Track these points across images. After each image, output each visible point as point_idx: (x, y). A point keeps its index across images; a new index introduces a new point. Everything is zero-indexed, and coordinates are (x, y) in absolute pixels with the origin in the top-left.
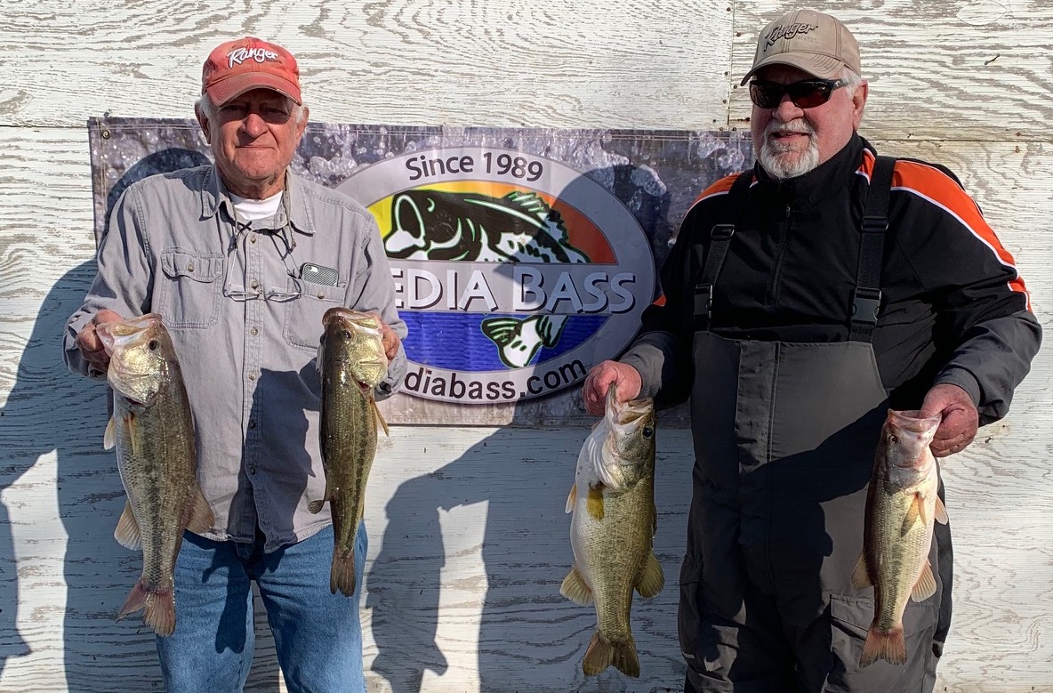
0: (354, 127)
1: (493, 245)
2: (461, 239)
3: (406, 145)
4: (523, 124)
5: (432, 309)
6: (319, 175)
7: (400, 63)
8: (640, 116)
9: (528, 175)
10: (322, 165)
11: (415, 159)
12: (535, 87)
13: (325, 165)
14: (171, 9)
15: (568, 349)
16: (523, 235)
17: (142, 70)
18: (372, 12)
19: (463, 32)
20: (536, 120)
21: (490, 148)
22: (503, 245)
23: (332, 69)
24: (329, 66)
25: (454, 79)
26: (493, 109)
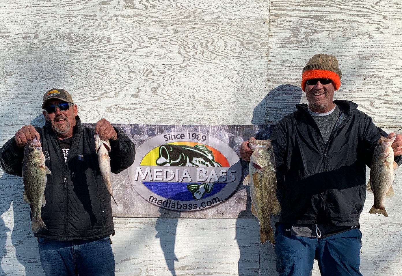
0: (148, 125)
1: (190, 162)
2: (181, 160)
3: (164, 131)
4: (200, 124)
5: (172, 181)
6: (137, 140)
7: (162, 106)
8: (237, 121)
9: (202, 140)
10: (138, 137)
11: (167, 135)
12: (204, 112)
13: (139, 137)
14: (92, 90)
15: (214, 194)
16: (200, 158)
17: (83, 109)
18: (154, 90)
19: (182, 96)
20: (204, 123)
21: (190, 131)
22: (194, 161)
23: (142, 108)
24: (140, 107)
25: (179, 110)
26: (191, 120)
